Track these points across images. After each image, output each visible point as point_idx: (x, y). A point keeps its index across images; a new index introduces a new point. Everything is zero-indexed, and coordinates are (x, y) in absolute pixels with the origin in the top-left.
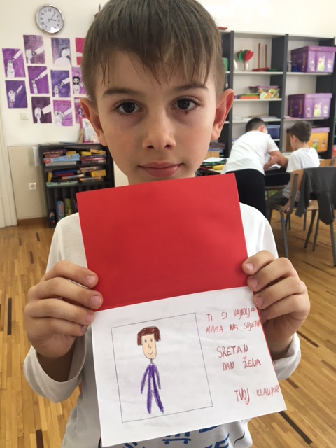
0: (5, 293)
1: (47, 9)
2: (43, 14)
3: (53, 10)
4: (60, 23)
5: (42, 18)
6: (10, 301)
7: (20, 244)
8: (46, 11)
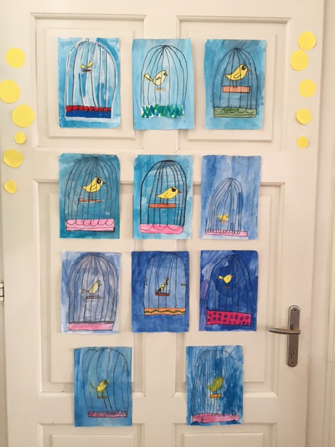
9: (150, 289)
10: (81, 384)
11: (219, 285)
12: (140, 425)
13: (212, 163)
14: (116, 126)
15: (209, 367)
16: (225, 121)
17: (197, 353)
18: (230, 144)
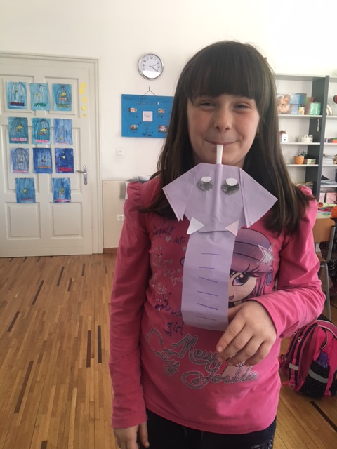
0: (94, 319)
1: (149, 57)
2: (145, 61)
3: (154, 57)
4: (160, 70)
5: (144, 65)
6: (99, 327)
7: (106, 272)
8: (148, 58)
9: (39, 160)
10: (18, 190)
11: (61, 159)
12: (39, 203)
13: (57, 121)
14: (26, 109)
15: (59, 185)
16: (61, 108)
17: (55, 180)
18: (62, 115)
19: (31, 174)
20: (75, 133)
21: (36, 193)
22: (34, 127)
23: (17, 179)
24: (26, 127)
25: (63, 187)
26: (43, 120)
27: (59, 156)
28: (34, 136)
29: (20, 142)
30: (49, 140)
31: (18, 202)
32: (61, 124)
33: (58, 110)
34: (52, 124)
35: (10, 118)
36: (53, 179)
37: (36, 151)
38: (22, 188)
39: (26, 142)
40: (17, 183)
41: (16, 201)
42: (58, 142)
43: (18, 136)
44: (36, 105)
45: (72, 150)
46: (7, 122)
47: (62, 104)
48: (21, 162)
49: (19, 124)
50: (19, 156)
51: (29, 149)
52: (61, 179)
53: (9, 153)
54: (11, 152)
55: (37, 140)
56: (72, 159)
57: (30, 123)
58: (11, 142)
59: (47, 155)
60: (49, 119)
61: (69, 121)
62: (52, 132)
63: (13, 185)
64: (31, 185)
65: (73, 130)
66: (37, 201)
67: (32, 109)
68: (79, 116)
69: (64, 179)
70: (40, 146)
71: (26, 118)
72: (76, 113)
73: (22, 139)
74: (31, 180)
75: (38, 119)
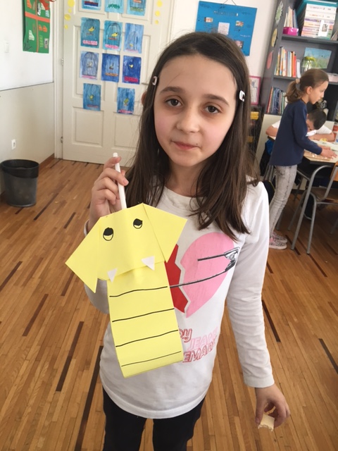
9: (107, 67)
10: (85, 96)
11: (129, 68)
12: (103, 111)
13: (129, 26)
14: (100, 9)
15: (124, 95)
16: (134, 11)
17: (121, 90)
18: (135, 19)
19: (98, 81)
20: (145, 41)
21: (102, 101)
22: (106, 31)
23: (85, 84)
24: (98, 29)
25: (127, 98)
26: (115, 24)
27: (127, 64)
28: (105, 41)
29: (91, 46)
30: (118, 46)
31: (85, 108)
32: (133, 29)
33: (131, 13)
34: (124, 29)
35: (83, 19)
36: (119, 88)
37: (105, 56)
38: (89, 94)
39: (97, 46)
40: (85, 88)
41: (82, 106)
42: (127, 49)
43: (89, 39)
44: (110, 6)
45: (140, 59)
46: (80, 23)
47: (135, 8)
48: (90, 67)
49: (91, 25)
50: (88, 60)
51: (98, 54)
52: (127, 90)
53: (79, 56)
54: (82, 55)
55: (107, 45)
56: (139, 69)
57: (102, 26)
58: (82, 44)
59: (116, 62)
60: (121, 23)
61: (141, 27)
62: (123, 37)
63: (81, 90)
64: (97, 92)
65: (144, 37)
66: (101, 109)
67: (105, 11)
68: (151, 23)
69: (129, 89)
70: (110, 52)
71: (99, 20)
72: (148, 18)
73: (93, 43)
74: (98, 87)
75: (110, 21)
